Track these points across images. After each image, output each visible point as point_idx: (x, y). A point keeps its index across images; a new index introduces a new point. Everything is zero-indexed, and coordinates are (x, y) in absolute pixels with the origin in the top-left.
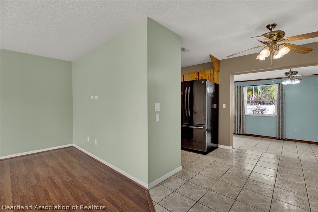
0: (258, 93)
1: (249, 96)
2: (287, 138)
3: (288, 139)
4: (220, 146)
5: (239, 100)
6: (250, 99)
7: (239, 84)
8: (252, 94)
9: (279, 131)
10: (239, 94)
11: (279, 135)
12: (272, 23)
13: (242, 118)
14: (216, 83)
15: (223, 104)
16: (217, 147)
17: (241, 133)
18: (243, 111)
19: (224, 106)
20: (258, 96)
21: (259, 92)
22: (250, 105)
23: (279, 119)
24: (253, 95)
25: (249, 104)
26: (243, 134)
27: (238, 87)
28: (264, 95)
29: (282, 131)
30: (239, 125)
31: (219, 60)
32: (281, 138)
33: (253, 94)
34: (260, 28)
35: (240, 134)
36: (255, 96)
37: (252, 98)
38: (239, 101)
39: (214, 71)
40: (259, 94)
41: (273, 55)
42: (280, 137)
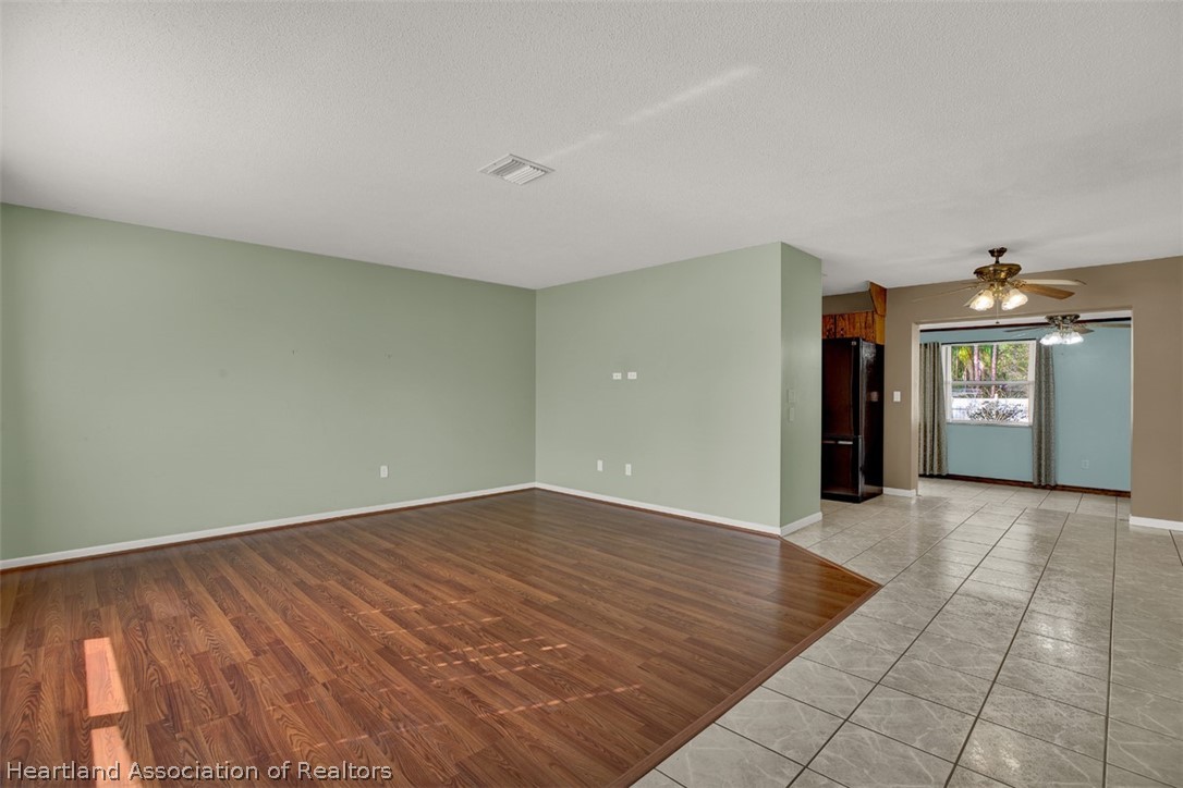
0: (994, 353)
1: (960, 363)
2: (1060, 482)
3: (1063, 486)
4: (886, 490)
5: (928, 380)
6: (964, 377)
7: (931, 338)
8: (971, 355)
9: (1040, 465)
10: (928, 365)
11: (1039, 475)
12: (997, 246)
13: (939, 431)
14: (878, 342)
15: (895, 393)
16: (881, 492)
17: (936, 473)
18: (941, 412)
19: (897, 396)
20: (993, 366)
21: (998, 350)
22: (963, 397)
23: (1040, 432)
24: (976, 362)
25: (961, 394)
26: (940, 477)
27: (926, 345)
28: (1015, 361)
29: (1048, 466)
30: (928, 450)
31: (885, 290)
32: (1044, 483)
33: (976, 357)
34: (977, 252)
35: (931, 476)
36: (982, 366)
37: (971, 371)
38: (929, 385)
39: (876, 316)
40: (997, 355)
41: (1001, 303)
42: (1040, 481)
